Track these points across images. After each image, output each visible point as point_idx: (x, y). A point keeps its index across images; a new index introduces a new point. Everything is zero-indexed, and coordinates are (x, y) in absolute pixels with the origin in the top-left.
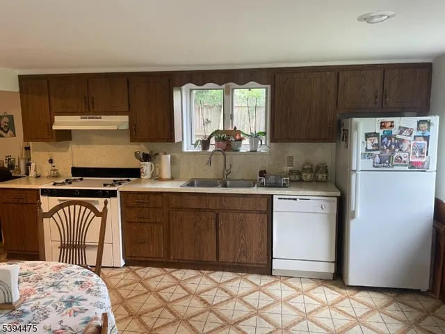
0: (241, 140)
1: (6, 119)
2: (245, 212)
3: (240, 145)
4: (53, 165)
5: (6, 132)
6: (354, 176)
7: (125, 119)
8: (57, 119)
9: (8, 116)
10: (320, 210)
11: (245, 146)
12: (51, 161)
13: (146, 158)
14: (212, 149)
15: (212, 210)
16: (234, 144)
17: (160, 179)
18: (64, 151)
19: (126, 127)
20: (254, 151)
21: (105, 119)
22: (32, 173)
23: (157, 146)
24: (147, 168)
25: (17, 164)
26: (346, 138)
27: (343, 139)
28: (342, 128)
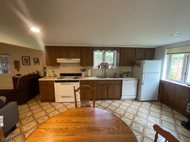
0: (109, 66)
1: (36, 59)
2: (115, 84)
3: (108, 67)
4: (54, 73)
5: (36, 63)
6: (143, 75)
7: (79, 60)
8: (58, 59)
9: (37, 58)
10: (134, 83)
11: (110, 67)
12: (53, 72)
13: (84, 70)
14: (100, 68)
15: (106, 85)
16: (107, 67)
17: (88, 76)
18: (58, 69)
19: (79, 62)
20: (112, 68)
21: (73, 59)
22: (47, 75)
23: (86, 67)
24: (84, 73)
25: (40, 73)
26: (139, 65)
27: (137, 65)
28: (136, 63)
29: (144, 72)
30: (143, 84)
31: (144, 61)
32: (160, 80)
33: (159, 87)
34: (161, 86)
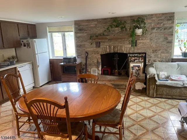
6: (37, 56)
10: (29, 68)
26: (28, 45)
27: (25, 46)
28: (23, 43)
29: (36, 53)
30: (39, 66)
31: (34, 40)
32: (50, 59)
33: (50, 66)
34: (51, 65)
